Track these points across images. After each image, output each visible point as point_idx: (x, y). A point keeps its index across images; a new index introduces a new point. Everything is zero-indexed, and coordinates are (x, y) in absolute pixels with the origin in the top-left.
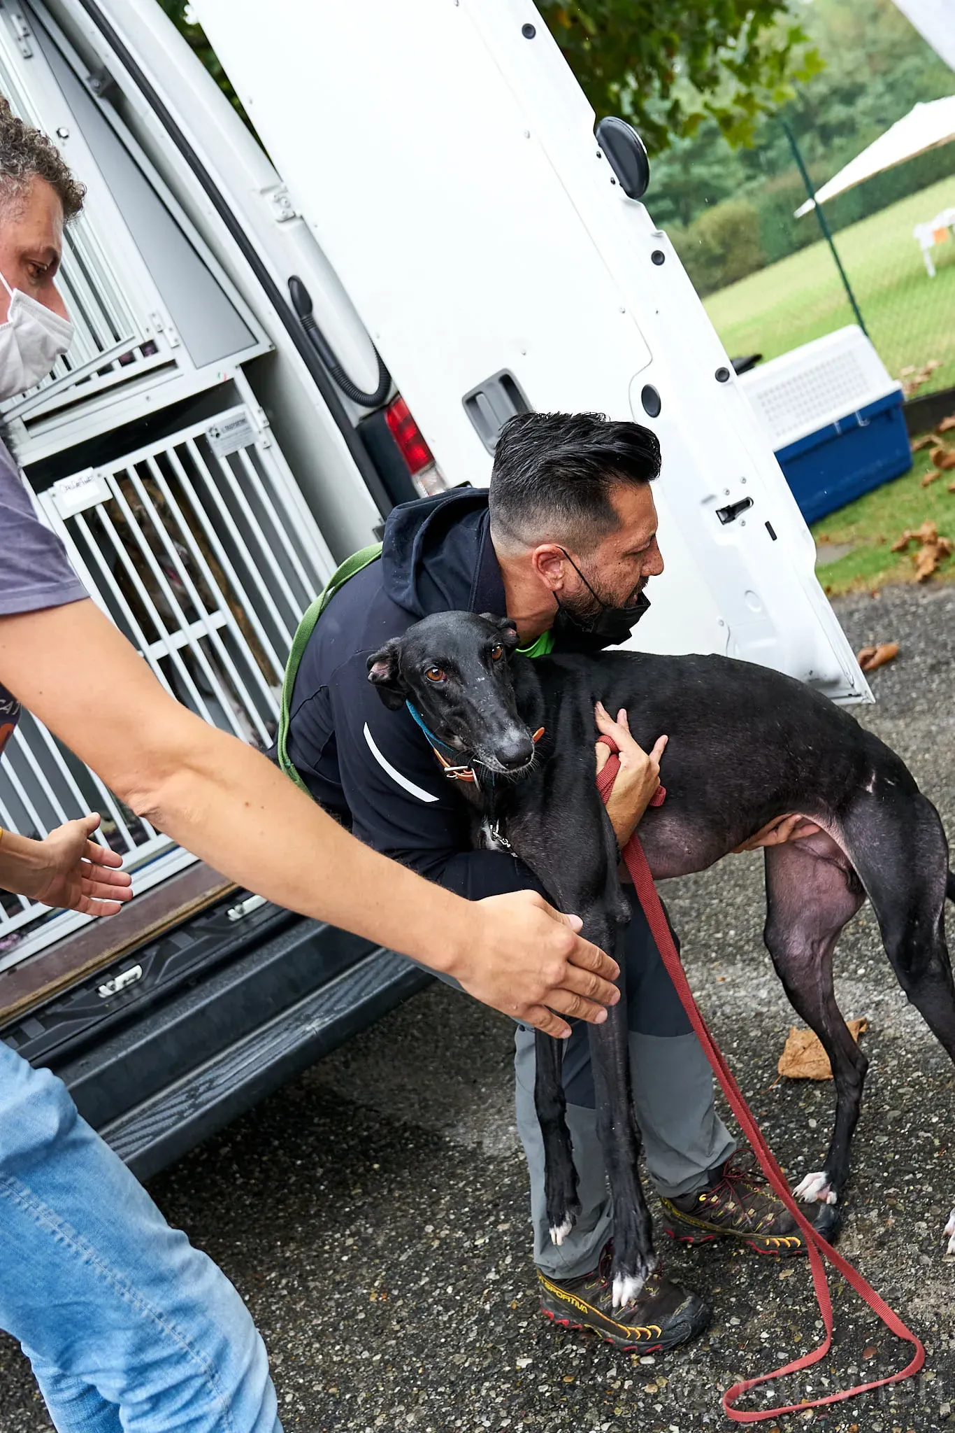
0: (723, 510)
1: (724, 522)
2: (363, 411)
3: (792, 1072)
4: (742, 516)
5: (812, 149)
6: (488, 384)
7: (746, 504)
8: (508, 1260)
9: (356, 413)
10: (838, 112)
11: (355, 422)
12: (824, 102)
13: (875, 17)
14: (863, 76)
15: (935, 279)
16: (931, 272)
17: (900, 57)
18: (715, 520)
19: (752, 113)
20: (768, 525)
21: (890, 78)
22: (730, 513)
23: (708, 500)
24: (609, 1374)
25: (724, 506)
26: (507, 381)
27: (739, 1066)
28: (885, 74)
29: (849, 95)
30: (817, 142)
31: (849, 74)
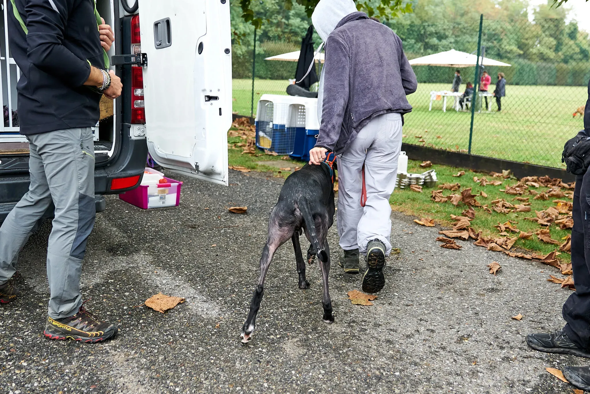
0: (207, 96)
1: (206, 101)
2: (127, 14)
3: (149, 305)
4: (212, 101)
5: (420, 49)
6: (162, 21)
7: (216, 98)
8: (10, 322)
9: (123, 13)
10: (434, 41)
11: (121, 16)
12: (431, 35)
13: (462, 15)
14: (449, 33)
15: (430, 112)
16: (430, 109)
17: (465, 34)
18: (203, 99)
19: (382, 15)
20: (220, 109)
21: (458, 39)
22: (210, 98)
23: (204, 90)
24: (9, 363)
25: (208, 95)
26: (168, 22)
27: (136, 298)
28: (456, 36)
29: (441, 37)
30: (422, 47)
31: (444, 29)
